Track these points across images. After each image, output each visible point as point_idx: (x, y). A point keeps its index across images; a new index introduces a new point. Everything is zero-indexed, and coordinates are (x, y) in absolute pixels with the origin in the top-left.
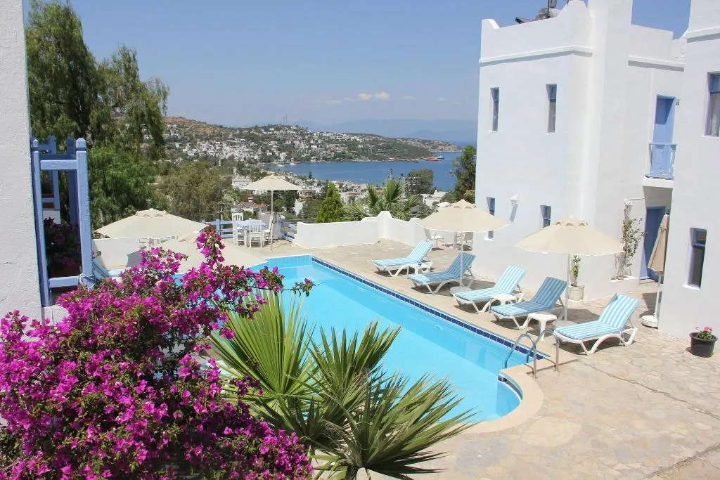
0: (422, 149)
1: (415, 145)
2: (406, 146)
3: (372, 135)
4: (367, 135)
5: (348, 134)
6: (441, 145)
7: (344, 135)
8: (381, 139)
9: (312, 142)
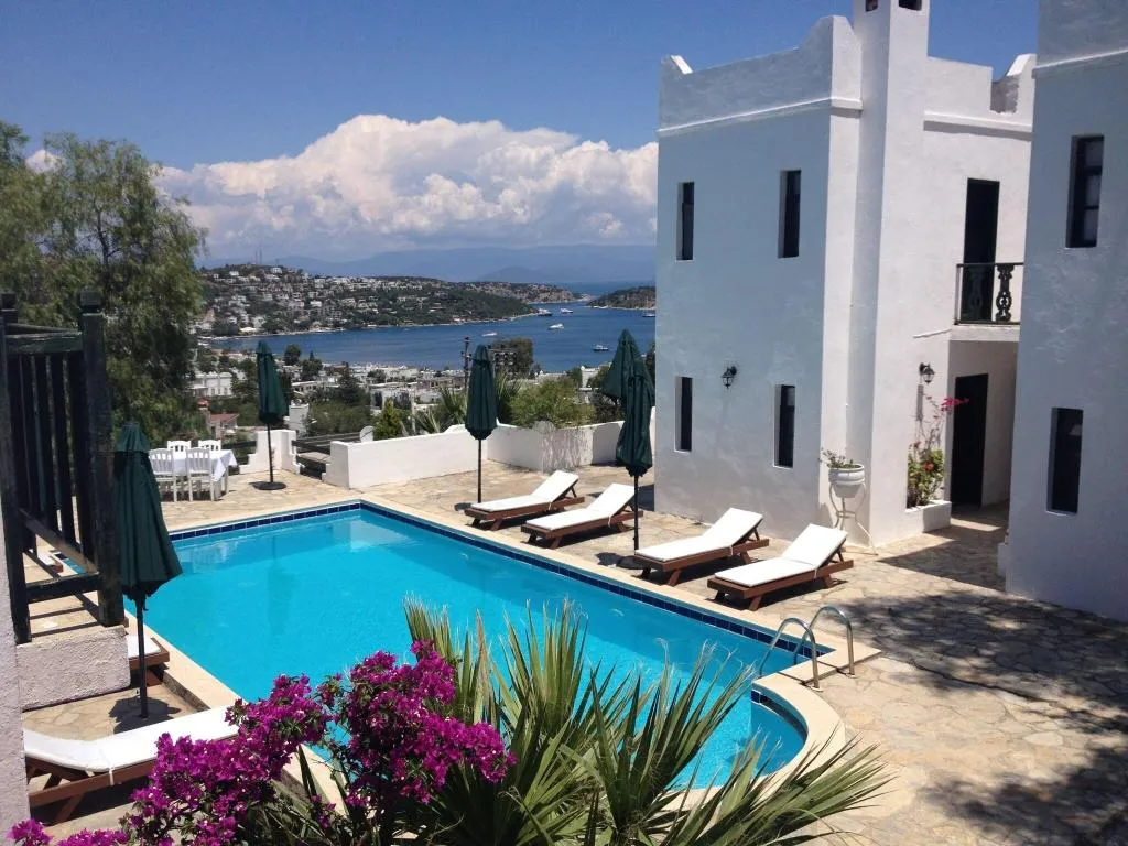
0: (512, 299)
1: (499, 294)
2: (484, 297)
3: (422, 279)
4: (412, 279)
5: (377, 279)
6: (544, 292)
7: (371, 281)
8: (438, 286)
9: (311, 295)
